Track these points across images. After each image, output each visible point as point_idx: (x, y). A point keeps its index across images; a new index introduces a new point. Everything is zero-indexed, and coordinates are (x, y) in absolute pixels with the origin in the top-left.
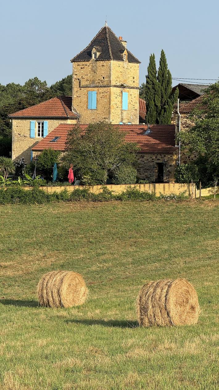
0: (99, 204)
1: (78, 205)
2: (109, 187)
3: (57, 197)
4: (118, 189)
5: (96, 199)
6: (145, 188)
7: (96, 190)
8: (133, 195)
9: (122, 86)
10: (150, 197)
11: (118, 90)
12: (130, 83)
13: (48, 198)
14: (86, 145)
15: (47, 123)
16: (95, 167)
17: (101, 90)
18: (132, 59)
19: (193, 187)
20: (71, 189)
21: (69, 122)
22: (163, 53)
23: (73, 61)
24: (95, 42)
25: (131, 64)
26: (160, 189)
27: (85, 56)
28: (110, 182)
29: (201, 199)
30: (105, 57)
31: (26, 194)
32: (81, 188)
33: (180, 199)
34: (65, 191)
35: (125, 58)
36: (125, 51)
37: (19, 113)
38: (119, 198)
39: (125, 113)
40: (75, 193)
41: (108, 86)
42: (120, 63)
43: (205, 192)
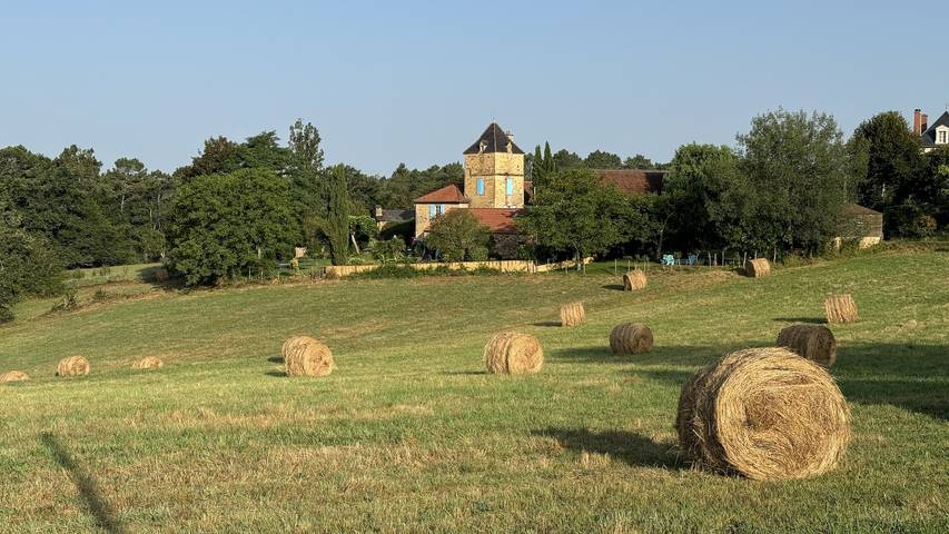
0: (455, 278)
1: (439, 279)
2: (464, 264)
3: (424, 272)
4: (472, 266)
5: (454, 274)
6: (493, 265)
7: (454, 266)
8: (483, 271)
9: (507, 174)
10: (496, 272)
11: (503, 178)
12: (514, 171)
13: (416, 273)
14: (444, 229)
15: (443, 206)
16: (453, 247)
17: (488, 178)
18: (516, 150)
19: (531, 264)
20: (435, 265)
21: (461, 206)
22: (547, 145)
23: (465, 153)
24: (484, 137)
25: (515, 155)
26: (506, 266)
27: (474, 149)
28: (466, 260)
29: (536, 274)
30: (490, 150)
31: (400, 270)
32: (443, 265)
33: (519, 274)
34: (431, 268)
35: (509, 150)
36: (509, 144)
37: (421, 199)
38: (472, 273)
39: (509, 198)
40: (439, 269)
41: (493, 174)
42: (505, 154)
43: (543, 268)
